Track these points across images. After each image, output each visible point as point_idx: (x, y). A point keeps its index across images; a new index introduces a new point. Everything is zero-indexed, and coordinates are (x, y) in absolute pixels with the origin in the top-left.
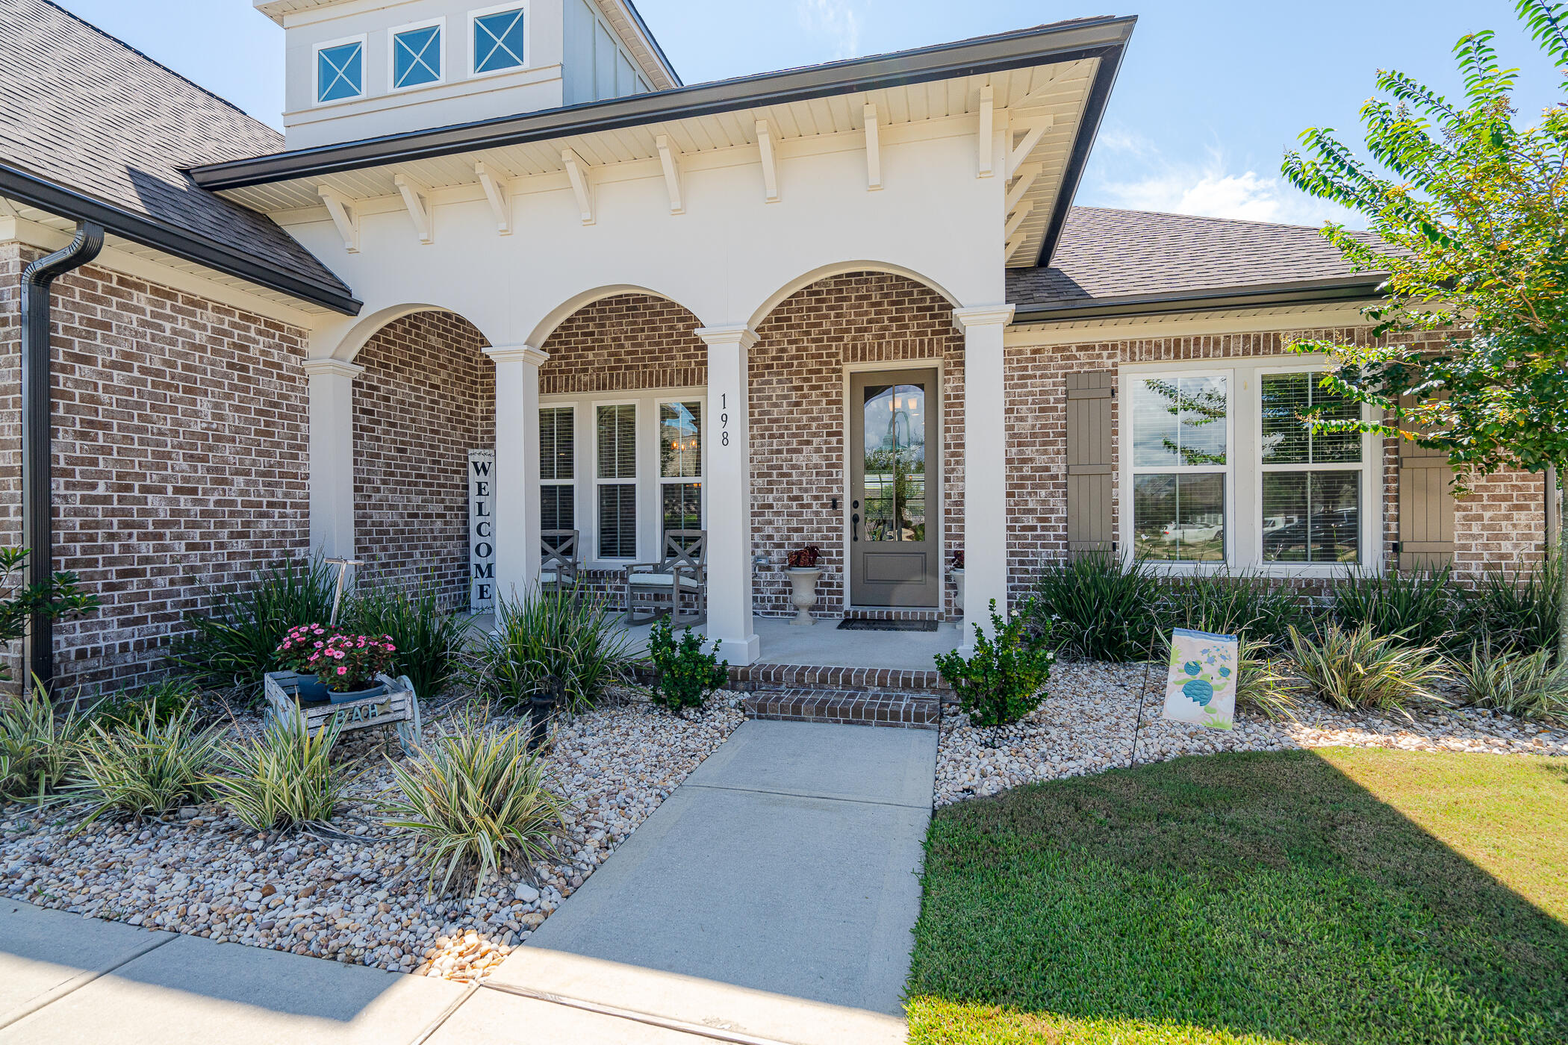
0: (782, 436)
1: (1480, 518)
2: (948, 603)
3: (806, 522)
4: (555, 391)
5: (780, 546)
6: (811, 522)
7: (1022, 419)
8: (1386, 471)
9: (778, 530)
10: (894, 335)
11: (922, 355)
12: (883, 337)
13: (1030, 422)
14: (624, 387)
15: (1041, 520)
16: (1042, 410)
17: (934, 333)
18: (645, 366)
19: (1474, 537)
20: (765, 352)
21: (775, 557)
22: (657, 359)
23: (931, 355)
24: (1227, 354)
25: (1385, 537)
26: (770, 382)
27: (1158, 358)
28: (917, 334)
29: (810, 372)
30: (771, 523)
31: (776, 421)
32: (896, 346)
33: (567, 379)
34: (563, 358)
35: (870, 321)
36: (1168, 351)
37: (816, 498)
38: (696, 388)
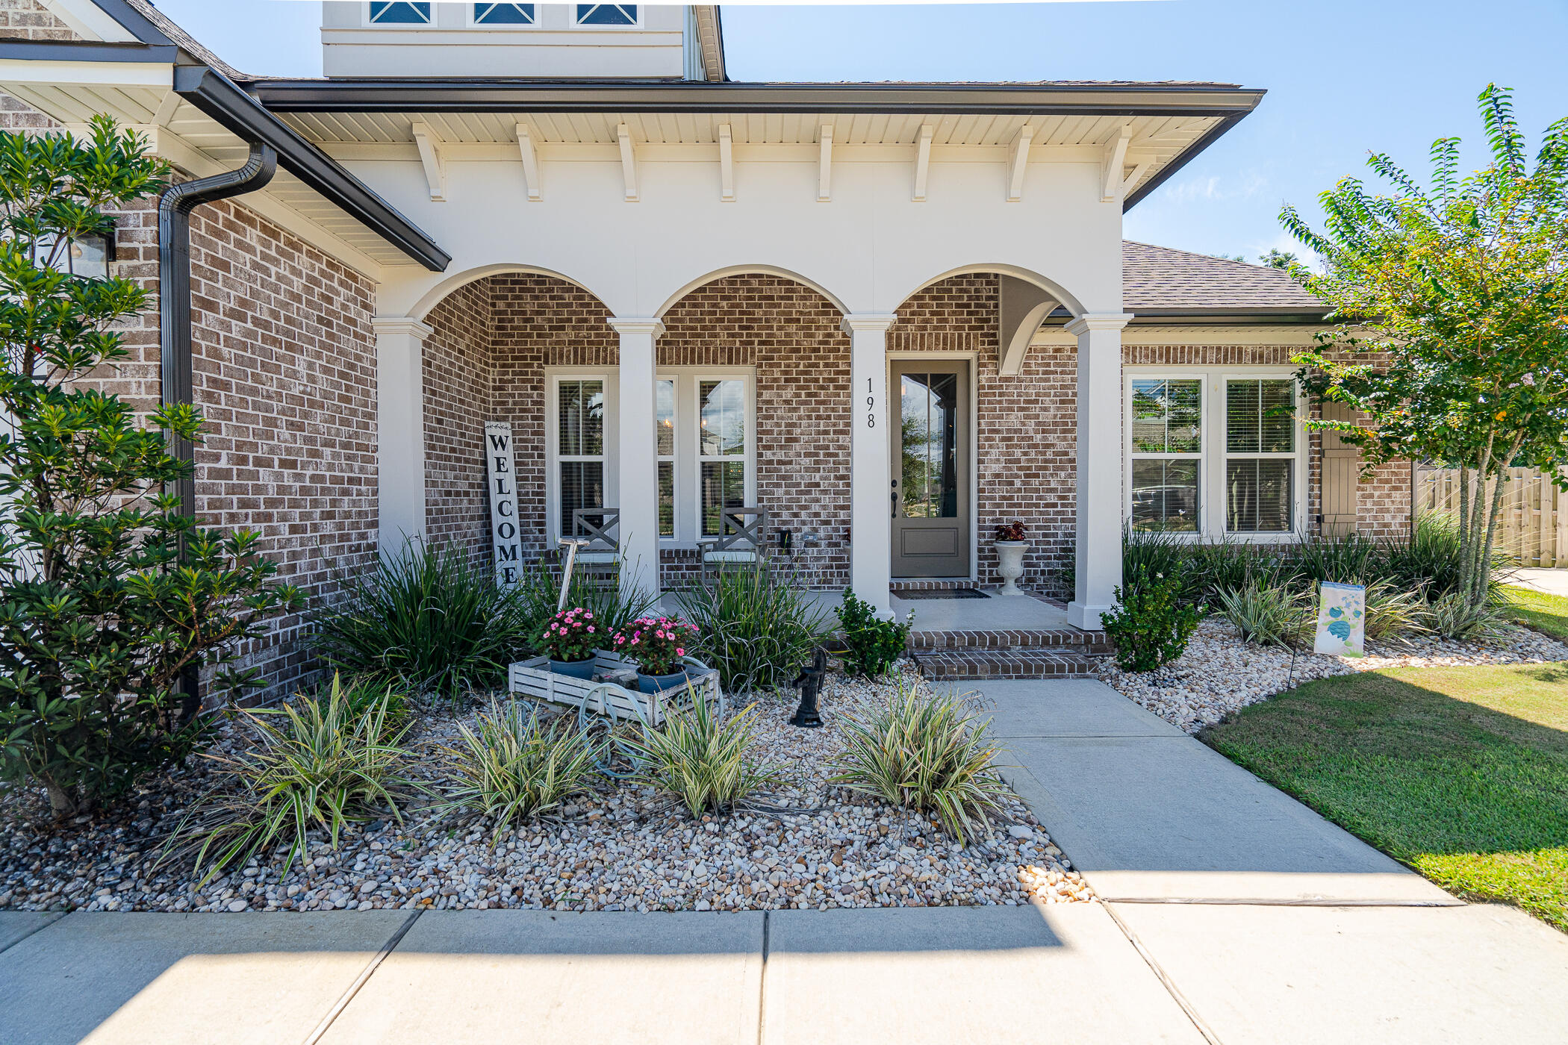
0: (829, 417)
1: (1371, 496)
2: (981, 573)
4: (583, 362)
5: (827, 523)
7: (1045, 409)
8: (1312, 459)
9: (824, 507)
10: (935, 328)
11: (960, 347)
12: (925, 328)
13: (1052, 412)
16: (1062, 402)
17: (971, 328)
18: (686, 343)
19: (1369, 511)
20: (812, 336)
21: (822, 534)
22: (699, 336)
23: (968, 348)
24: (1204, 362)
25: (1311, 511)
26: (817, 365)
28: (956, 328)
30: (817, 500)
31: (823, 402)
32: (937, 338)
33: (598, 351)
34: (592, 328)
35: (913, 313)
36: (1161, 356)
38: (741, 368)
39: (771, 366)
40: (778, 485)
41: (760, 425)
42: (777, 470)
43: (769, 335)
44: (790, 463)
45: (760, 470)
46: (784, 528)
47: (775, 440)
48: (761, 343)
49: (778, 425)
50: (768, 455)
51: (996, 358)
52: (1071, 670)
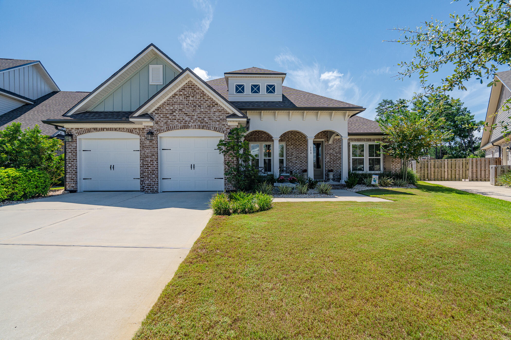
0: (299, 151)
1: (394, 165)
2: (325, 178)
3: (303, 165)
4: (256, 141)
5: (299, 169)
6: (304, 165)
7: (337, 149)
8: (384, 158)
9: (298, 167)
11: (322, 139)
14: (270, 141)
15: (339, 165)
16: (339, 148)
17: (323, 135)
19: (393, 167)
20: (296, 137)
21: (298, 171)
23: (323, 139)
24: (364, 141)
25: (383, 167)
26: (297, 142)
27: (355, 141)
28: (321, 135)
29: (303, 140)
30: (297, 165)
31: (298, 148)
32: (318, 137)
33: (258, 139)
34: (257, 135)
36: (357, 140)
37: (305, 161)
38: (283, 142)
39: (289, 142)
40: (290, 163)
41: (286, 152)
42: (290, 160)
43: (288, 137)
44: (292, 159)
45: (287, 160)
46: (291, 170)
47: (289, 155)
48: (287, 138)
49: (290, 152)
50: (288, 158)
51: (328, 140)
52: (340, 188)
